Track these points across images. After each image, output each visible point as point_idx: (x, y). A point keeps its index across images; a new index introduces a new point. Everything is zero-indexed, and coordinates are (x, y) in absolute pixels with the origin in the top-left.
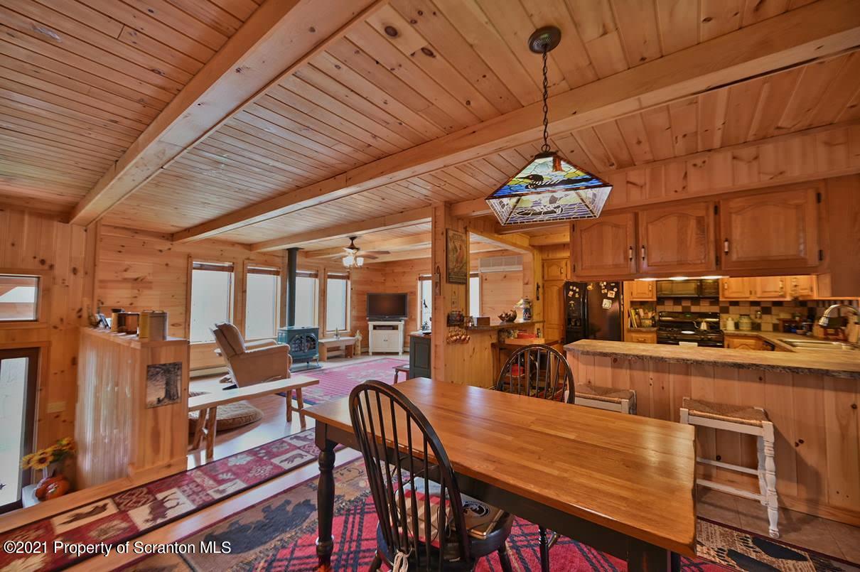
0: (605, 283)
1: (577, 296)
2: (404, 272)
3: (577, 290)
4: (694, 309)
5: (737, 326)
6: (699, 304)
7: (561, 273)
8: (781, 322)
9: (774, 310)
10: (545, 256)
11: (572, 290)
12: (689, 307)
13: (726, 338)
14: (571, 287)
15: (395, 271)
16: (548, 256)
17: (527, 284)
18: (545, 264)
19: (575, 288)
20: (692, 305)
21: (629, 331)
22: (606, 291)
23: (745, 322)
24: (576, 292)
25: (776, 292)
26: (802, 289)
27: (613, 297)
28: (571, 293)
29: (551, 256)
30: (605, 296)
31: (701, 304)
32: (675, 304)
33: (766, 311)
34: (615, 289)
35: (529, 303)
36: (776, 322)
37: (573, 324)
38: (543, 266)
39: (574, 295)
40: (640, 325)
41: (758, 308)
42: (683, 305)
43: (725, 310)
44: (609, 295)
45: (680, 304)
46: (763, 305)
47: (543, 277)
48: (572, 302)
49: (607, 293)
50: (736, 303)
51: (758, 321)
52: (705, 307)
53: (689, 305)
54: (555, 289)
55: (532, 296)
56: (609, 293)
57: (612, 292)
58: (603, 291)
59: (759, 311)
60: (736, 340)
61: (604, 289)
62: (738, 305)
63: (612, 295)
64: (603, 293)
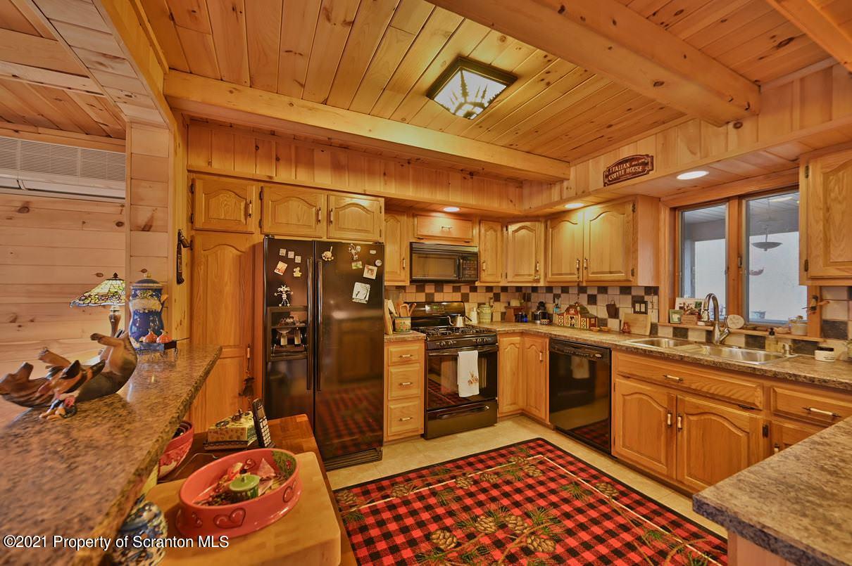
0: (359, 248)
1: (297, 273)
3: (298, 259)
4: (438, 297)
6: (442, 291)
7: (247, 215)
8: (512, 310)
9: (503, 297)
10: (199, 163)
11: (285, 259)
12: (433, 294)
13: (498, 338)
14: (283, 252)
16: (210, 163)
17: (147, 228)
18: (199, 186)
19: (291, 255)
20: (436, 291)
21: (391, 343)
22: (359, 265)
24: (297, 265)
26: (593, 273)
27: (374, 277)
28: (282, 266)
29: (217, 166)
30: (358, 276)
31: (444, 291)
32: (417, 291)
33: (497, 298)
34: (378, 262)
35: (158, 292)
37: (283, 342)
38: (192, 189)
39: (289, 270)
41: (491, 295)
42: (427, 291)
43: (466, 298)
44: (366, 275)
45: (423, 291)
46: (495, 291)
47: (191, 219)
48: (283, 289)
49: (362, 271)
53: (433, 291)
54: (230, 254)
55: (163, 271)
56: (366, 270)
57: (371, 267)
58: (353, 264)
59: (491, 298)
60: (505, 339)
61: (356, 261)
62: (476, 291)
63: (372, 274)
64: (354, 268)
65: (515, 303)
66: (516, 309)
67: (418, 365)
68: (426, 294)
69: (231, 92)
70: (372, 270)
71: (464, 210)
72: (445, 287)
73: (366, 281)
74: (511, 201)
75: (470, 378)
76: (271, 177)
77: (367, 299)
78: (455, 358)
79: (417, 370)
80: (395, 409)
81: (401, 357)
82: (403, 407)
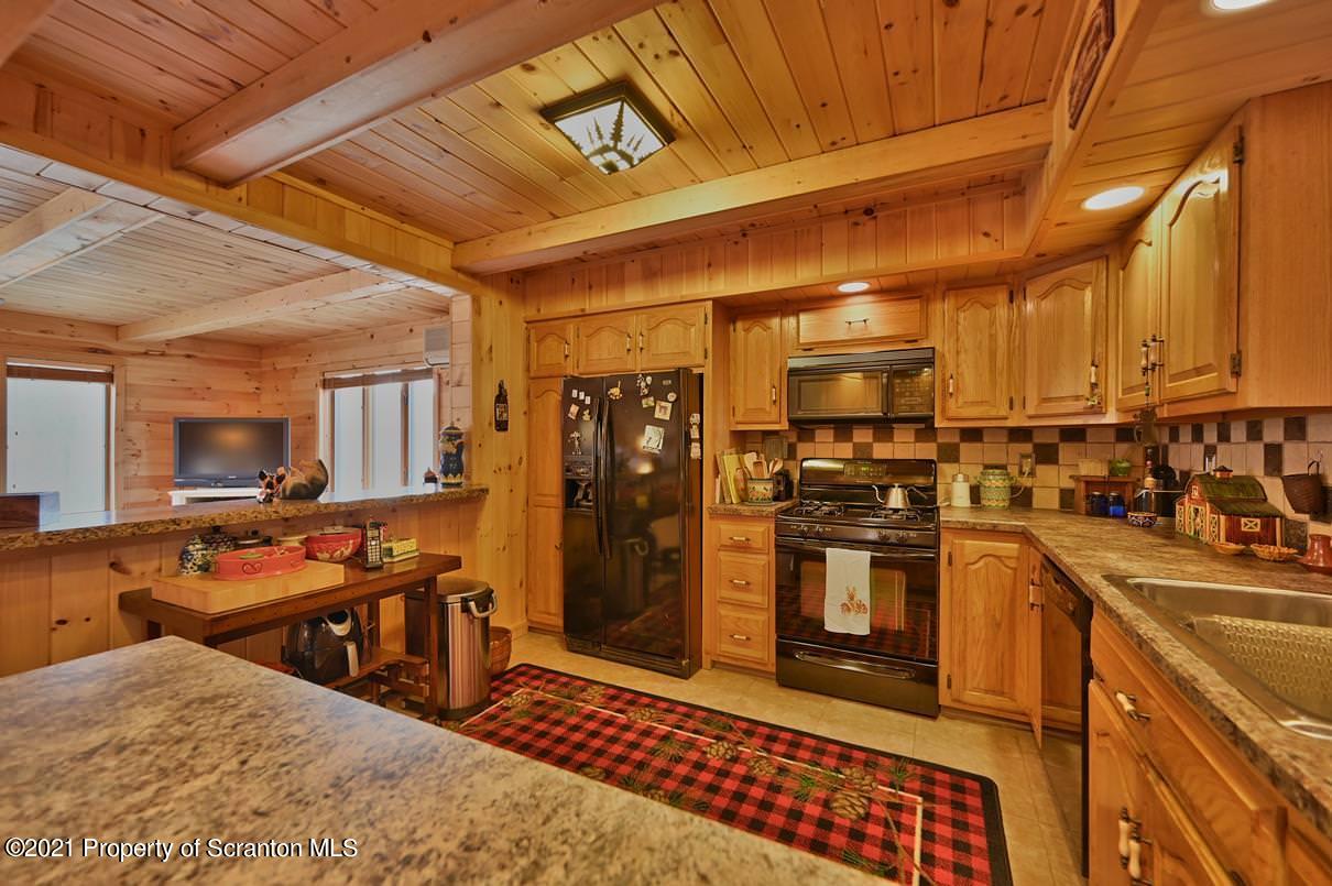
0: (649, 379)
1: (587, 417)
2: (295, 368)
3: (587, 400)
4: (882, 451)
5: (975, 494)
6: (890, 438)
7: (565, 356)
8: (1083, 485)
9: (1066, 452)
10: (531, 313)
11: (577, 401)
12: (870, 446)
13: (945, 536)
14: (575, 393)
15: (278, 367)
16: (539, 310)
17: (460, 383)
18: (532, 334)
19: (582, 395)
20: (877, 439)
21: (715, 514)
22: (650, 402)
23: (996, 486)
24: (586, 407)
25: (1077, 398)
27: (667, 418)
28: (574, 409)
29: (544, 312)
30: (649, 417)
31: (895, 440)
32: (838, 439)
33: (1046, 455)
34: (672, 397)
36: (1068, 484)
38: (528, 339)
39: (580, 414)
40: (744, 498)
41: (1028, 448)
42: (855, 440)
43: (950, 454)
44: (657, 415)
45: (849, 439)
46: (1039, 439)
47: (528, 369)
48: (576, 435)
49: (653, 409)
50: (973, 435)
51: (1026, 482)
52: (903, 446)
53: (871, 440)
55: (472, 421)
56: (657, 408)
57: (663, 404)
58: (644, 401)
59: (1028, 456)
60: (968, 542)
61: (647, 396)
62: (980, 439)
63: (665, 413)
64: (644, 406)
65: (1093, 468)
66: (1090, 483)
67: (765, 557)
68: (854, 444)
69: (488, 244)
70: (665, 408)
71: (885, 283)
72: (855, 432)
73: (658, 423)
74: (986, 234)
75: (845, 598)
76: (583, 310)
77: (660, 448)
78: (822, 558)
79: (761, 566)
80: (727, 616)
81: (731, 539)
82: (739, 618)
